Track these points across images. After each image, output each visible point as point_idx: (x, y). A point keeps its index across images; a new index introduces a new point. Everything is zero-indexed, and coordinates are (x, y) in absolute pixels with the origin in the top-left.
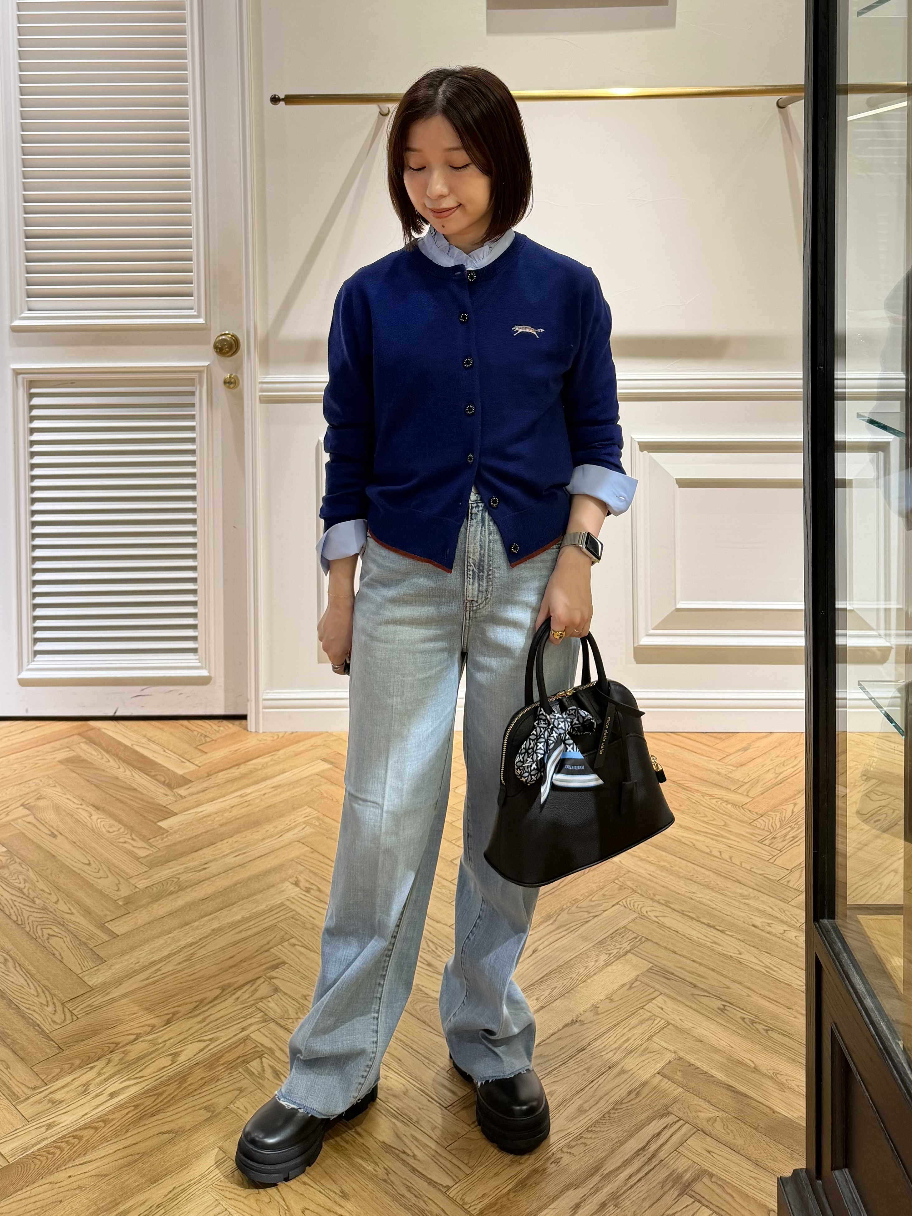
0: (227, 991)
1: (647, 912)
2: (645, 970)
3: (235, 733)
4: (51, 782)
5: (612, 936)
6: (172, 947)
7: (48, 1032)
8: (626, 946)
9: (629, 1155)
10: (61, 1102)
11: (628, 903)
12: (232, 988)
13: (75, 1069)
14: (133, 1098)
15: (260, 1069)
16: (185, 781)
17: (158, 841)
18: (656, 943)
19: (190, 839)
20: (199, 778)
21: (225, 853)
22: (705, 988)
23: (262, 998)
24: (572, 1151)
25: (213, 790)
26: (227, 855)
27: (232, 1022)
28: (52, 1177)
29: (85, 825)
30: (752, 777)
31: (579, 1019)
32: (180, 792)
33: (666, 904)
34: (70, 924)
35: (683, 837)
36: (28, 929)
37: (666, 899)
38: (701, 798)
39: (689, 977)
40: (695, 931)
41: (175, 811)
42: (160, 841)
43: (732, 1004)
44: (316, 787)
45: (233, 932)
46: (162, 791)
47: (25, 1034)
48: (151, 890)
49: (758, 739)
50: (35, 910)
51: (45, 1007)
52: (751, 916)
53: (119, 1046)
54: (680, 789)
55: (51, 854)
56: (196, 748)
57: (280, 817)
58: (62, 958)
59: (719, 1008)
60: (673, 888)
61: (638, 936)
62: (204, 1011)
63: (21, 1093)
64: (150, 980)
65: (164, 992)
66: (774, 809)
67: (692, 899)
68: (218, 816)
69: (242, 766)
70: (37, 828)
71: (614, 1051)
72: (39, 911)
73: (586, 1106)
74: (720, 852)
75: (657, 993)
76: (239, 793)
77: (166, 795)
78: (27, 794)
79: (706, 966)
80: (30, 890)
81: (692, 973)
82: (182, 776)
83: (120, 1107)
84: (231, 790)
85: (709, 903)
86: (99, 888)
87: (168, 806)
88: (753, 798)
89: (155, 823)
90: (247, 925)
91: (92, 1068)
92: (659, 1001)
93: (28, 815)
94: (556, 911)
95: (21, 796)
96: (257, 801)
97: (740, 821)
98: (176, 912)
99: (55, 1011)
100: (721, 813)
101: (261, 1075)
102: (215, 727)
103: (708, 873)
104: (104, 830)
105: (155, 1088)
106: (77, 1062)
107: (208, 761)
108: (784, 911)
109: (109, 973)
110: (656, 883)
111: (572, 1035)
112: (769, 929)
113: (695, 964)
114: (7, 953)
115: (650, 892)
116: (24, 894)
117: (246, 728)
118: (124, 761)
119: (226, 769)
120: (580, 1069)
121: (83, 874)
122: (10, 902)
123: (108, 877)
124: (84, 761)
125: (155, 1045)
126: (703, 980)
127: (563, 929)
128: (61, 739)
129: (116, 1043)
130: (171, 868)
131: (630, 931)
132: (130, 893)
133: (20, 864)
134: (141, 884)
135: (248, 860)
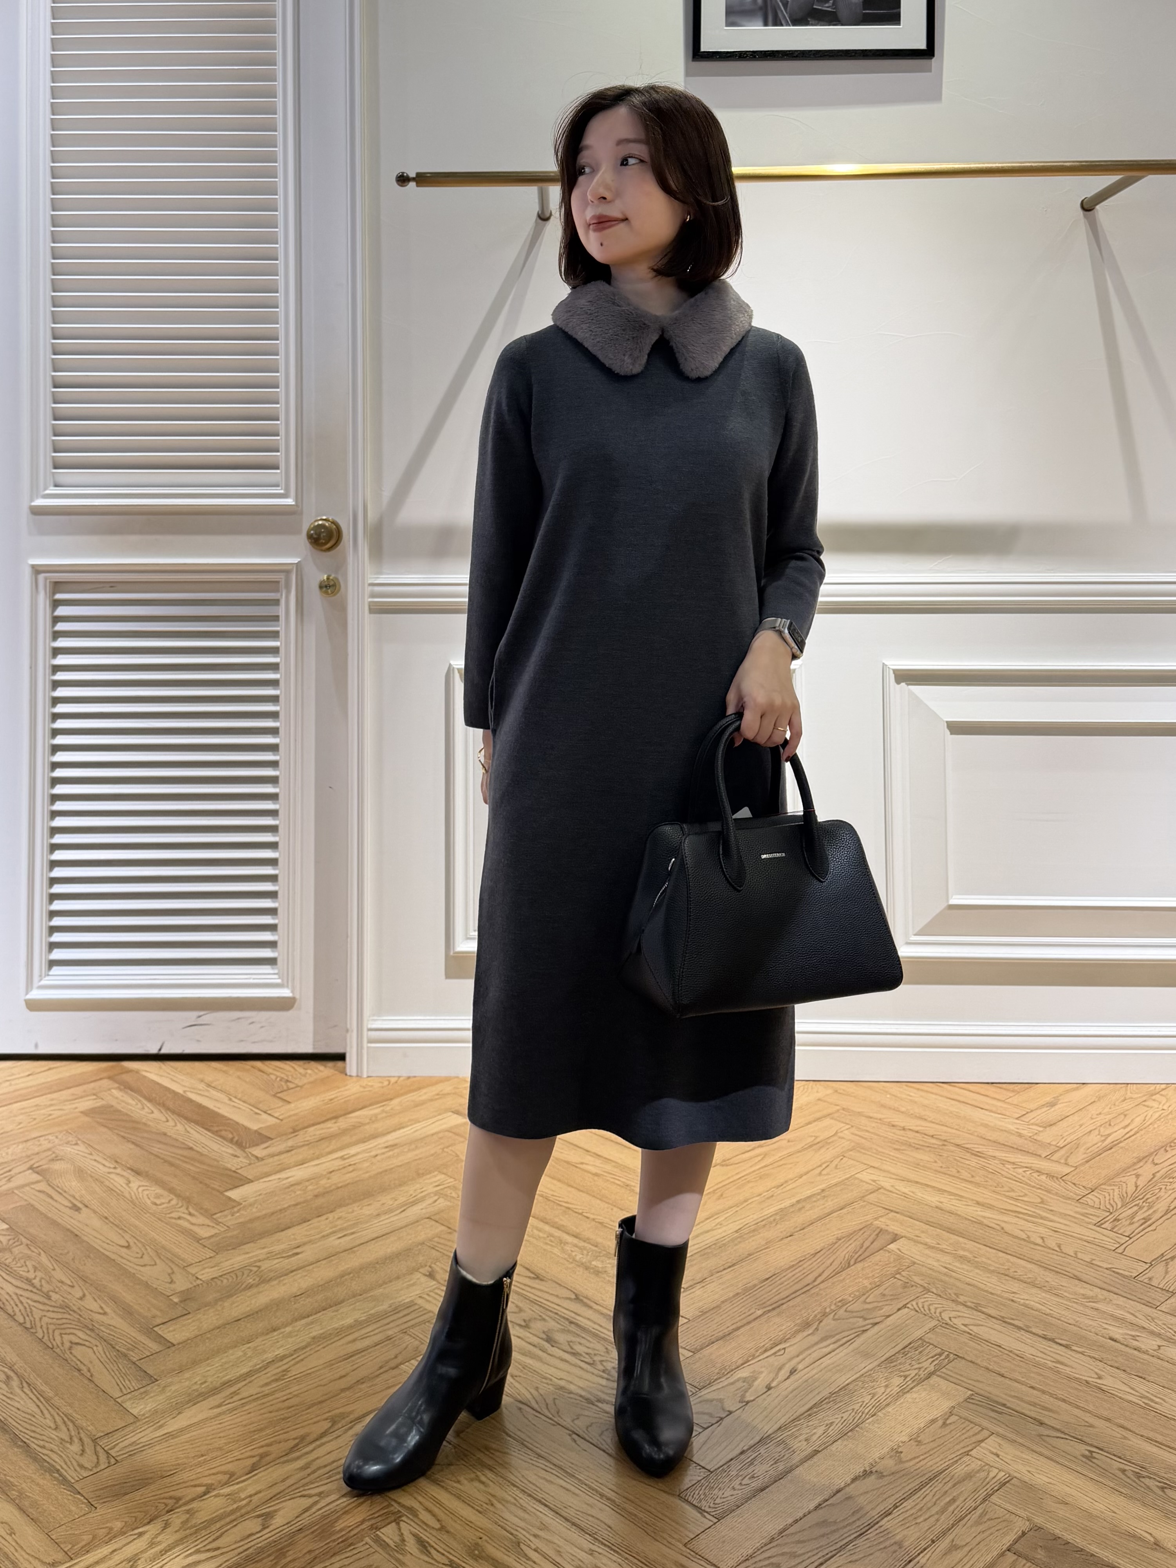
0: (340, 1425)
1: (950, 1318)
2: (962, 1400)
3: (328, 1077)
4: (70, 1139)
5: (904, 1351)
6: (255, 1361)
7: (73, 1481)
8: (928, 1366)
11: (920, 1306)
12: (348, 1419)
13: (115, 1537)
15: (397, 1539)
16: (261, 1138)
17: (226, 1216)
18: (971, 1362)
19: (273, 1214)
20: (280, 1135)
21: (325, 1234)
22: (1059, 1427)
25: (300, 1150)
26: (328, 1235)
29: (120, 1195)
30: (1069, 1140)
31: (874, 1470)
32: (255, 1153)
33: (976, 1308)
34: (102, 1328)
35: (984, 1217)
36: (40, 1337)
37: (975, 1301)
38: (1001, 1166)
39: (1030, 1410)
40: (1025, 1345)
41: (249, 1177)
42: (229, 1217)
43: (1102, 1450)
44: (448, 1147)
45: (343, 1341)
46: (230, 1151)
47: (38, 1484)
48: (219, 1283)
49: (1068, 1091)
50: (51, 1309)
51: (68, 1445)
52: (1106, 1326)
53: (181, 1502)
54: (968, 1155)
55: (72, 1232)
56: (274, 1096)
57: (400, 1185)
58: (91, 1376)
59: (1084, 1456)
60: (982, 1286)
61: (943, 1352)
62: (307, 1453)
64: (224, 1407)
65: (248, 1425)
66: (1109, 1180)
67: (1012, 1301)
68: (311, 1184)
69: (341, 1119)
70: (52, 1198)
71: (936, 1517)
72: (55, 1309)
74: (1042, 1238)
75: (986, 1433)
76: (339, 1154)
77: (236, 1156)
78: (38, 1153)
79: (1051, 1395)
80: (43, 1282)
81: (1034, 1405)
82: (256, 1131)
84: (328, 1150)
85: (1040, 1307)
86: (143, 1278)
87: (239, 1171)
88: (1076, 1167)
89: (222, 1193)
90: (363, 1331)
91: (140, 1535)
92: (992, 1443)
93: (39, 1182)
94: (816, 1316)
95: (28, 1156)
96: (366, 1165)
97: (1063, 1197)
98: (257, 1312)
99: (83, 1451)
100: (1034, 1187)
101: (401, 1546)
102: (302, 1071)
103: (1030, 1266)
104: (149, 1202)
105: (239, 1565)
106: (118, 1525)
107: (291, 1113)
108: (1153, 1319)
109: (163, 1397)
110: (957, 1279)
111: (867, 1492)
112: (1135, 1343)
113: (1035, 1392)
114: (11, 1368)
115: (949, 1291)
116: (35, 1287)
117: (343, 1072)
118: (173, 1112)
119: (319, 1123)
120: (887, 1543)
121: (119, 1260)
122: (15, 1297)
123: (156, 1264)
124: (118, 1112)
125: (235, 1502)
126: (1051, 1414)
127: (829, 1342)
128: (84, 1084)
129: (175, 1499)
130: (247, 1253)
131: (931, 1344)
132: (191, 1286)
133: (27, 1245)
134: (206, 1274)
135: (358, 1242)
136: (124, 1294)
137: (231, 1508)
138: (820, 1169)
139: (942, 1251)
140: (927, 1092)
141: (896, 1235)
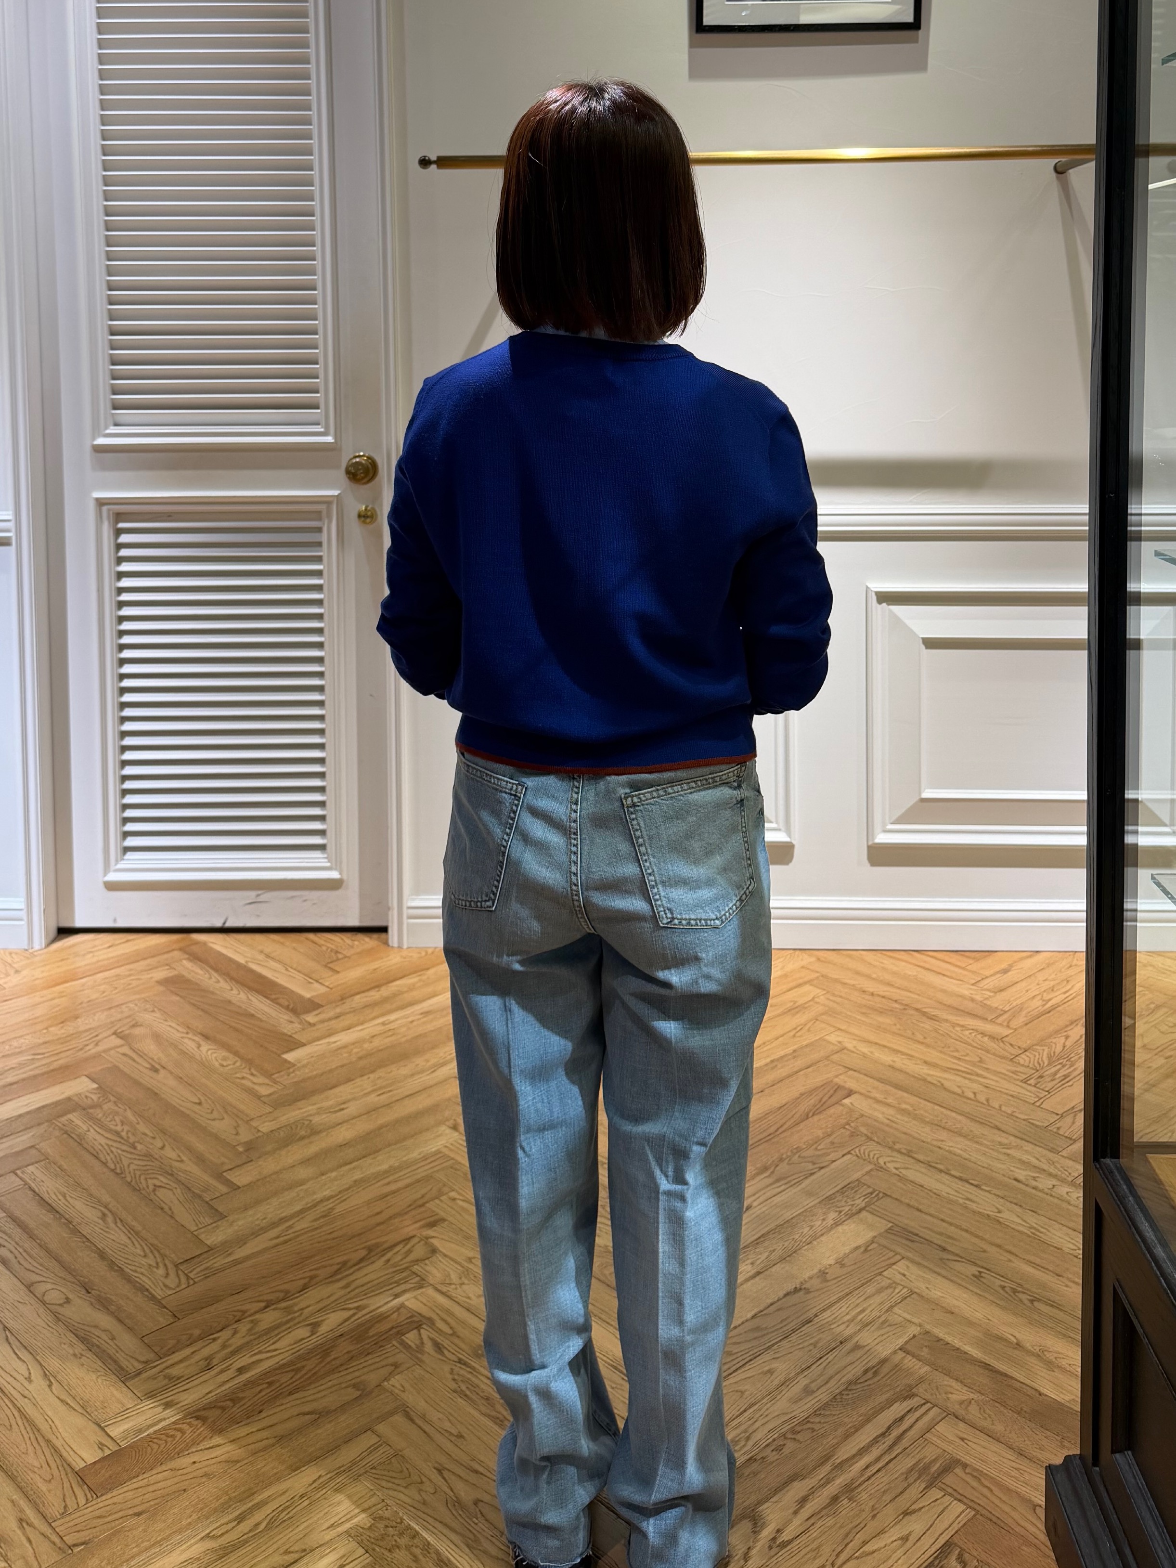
0: (374, 1253)
1: (885, 1163)
2: (882, 1231)
3: (372, 949)
4: (148, 1006)
5: (842, 1191)
6: (305, 1201)
7: (159, 1297)
8: (860, 1202)
9: (868, 1441)
10: (178, 1379)
11: (862, 1151)
12: (381, 1248)
13: (195, 1341)
14: (266, 1374)
15: (417, 1342)
16: (313, 1005)
17: (282, 1076)
18: (896, 1199)
19: (322, 1074)
20: (330, 1002)
21: (365, 1091)
22: (957, 1252)
23: (418, 1260)
24: (798, 1437)
25: (348, 1016)
26: (368, 1093)
27: (382, 1288)
28: (173, 1462)
29: (191, 1058)
30: (1013, 1005)
31: (803, 1287)
32: (308, 1019)
33: (909, 1154)
34: (179, 1173)
35: (928, 1075)
36: (129, 1179)
37: (908, 1148)
38: (951, 1029)
39: (937, 1238)
40: (945, 1186)
41: (303, 1041)
42: (286, 1077)
43: (988, 1270)
45: (379, 1184)
46: (286, 1017)
47: (131, 1300)
48: (277, 1135)
49: (1022, 959)
50: (137, 1157)
51: (155, 1270)
52: (1012, 1169)
53: (246, 1315)
54: (924, 1019)
55: (152, 1091)
56: (326, 966)
57: (433, 1048)
58: (173, 1213)
59: (974, 1276)
60: (916, 1135)
61: (874, 1191)
62: (347, 1276)
63: (130, 1366)
64: (281, 1239)
65: (298, 1253)
66: (1041, 1041)
67: (940, 1148)
68: (356, 1048)
69: (383, 988)
70: (134, 1061)
71: (846, 1324)
72: (140, 1158)
73: (813, 1386)
74: (974, 1093)
75: (898, 1257)
76: (381, 1020)
77: (292, 1022)
78: (120, 1020)
79: (957, 1226)
80: (130, 1135)
81: (941, 1234)
82: (309, 999)
83: (250, 1384)
84: (371, 1016)
85: (960, 1152)
86: (213, 1131)
87: (293, 1036)
88: (1015, 1030)
89: (279, 1056)
90: (397, 1176)
91: (214, 1340)
92: (901, 1265)
93: (122, 1046)
94: (772, 1162)
95: (112, 1023)
96: (404, 1029)
97: (999, 1056)
98: (308, 1160)
99: (167, 1274)
100: (975, 1047)
101: (421, 1351)
102: (348, 941)
103: (959, 1117)
104: (217, 1064)
105: (291, 1363)
106: (197, 1332)
107: (340, 982)
108: (1052, 1162)
109: (230, 1231)
110: (896, 1129)
111: (795, 1305)
112: (1033, 1183)
113: (944, 1224)
114: (106, 1207)
115: (888, 1140)
116: (122, 1139)
117: (386, 943)
118: (237, 982)
119: (363, 992)
120: (806, 1344)
121: (192, 1115)
122: (106, 1147)
123: (223, 1119)
124: (188, 981)
125: (289, 1314)
126: (954, 1242)
127: (783, 1182)
128: (159, 955)
129: (242, 1311)
130: (300, 1109)
131: (865, 1184)
132: (252, 1137)
133: (115, 1102)
134: (265, 1128)
135: (394, 1099)
136: (198, 1145)
137: (284, 1320)
138: (795, 1031)
139: (888, 1105)
140: (899, 959)
141: (851, 1091)
